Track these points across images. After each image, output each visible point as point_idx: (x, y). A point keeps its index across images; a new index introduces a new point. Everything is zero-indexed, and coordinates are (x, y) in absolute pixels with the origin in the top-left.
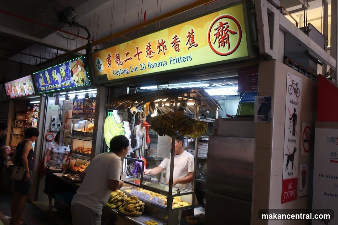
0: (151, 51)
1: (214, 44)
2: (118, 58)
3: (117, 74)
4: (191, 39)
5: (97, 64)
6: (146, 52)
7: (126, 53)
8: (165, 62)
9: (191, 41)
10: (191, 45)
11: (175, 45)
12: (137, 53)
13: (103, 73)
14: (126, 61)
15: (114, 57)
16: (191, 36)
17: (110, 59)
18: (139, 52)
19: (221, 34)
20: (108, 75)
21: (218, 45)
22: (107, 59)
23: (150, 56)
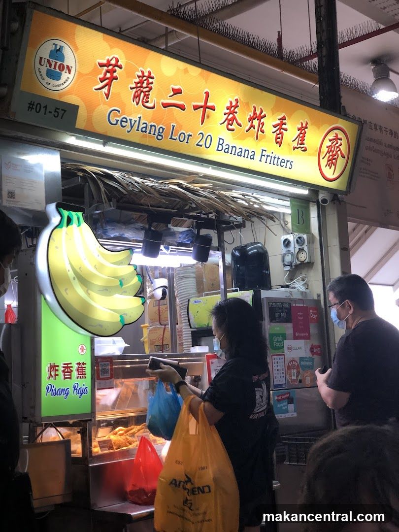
0: (234, 118)
1: (323, 158)
2: (145, 85)
3: (124, 124)
4: (301, 135)
5: (47, 57)
6: (225, 114)
7: (176, 87)
8: (253, 153)
9: (300, 139)
10: (299, 146)
11: (278, 132)
12: (202, 104)
13: (60, 96)
14: (166, 106)
15: (130, 75)
16: (303, 131)
17: (115, 74)
18: (209, 104)
19: (333, 149)
20: (82, 113)
21: (326, 164)
22: (102, 65)
23: (230, 127)
